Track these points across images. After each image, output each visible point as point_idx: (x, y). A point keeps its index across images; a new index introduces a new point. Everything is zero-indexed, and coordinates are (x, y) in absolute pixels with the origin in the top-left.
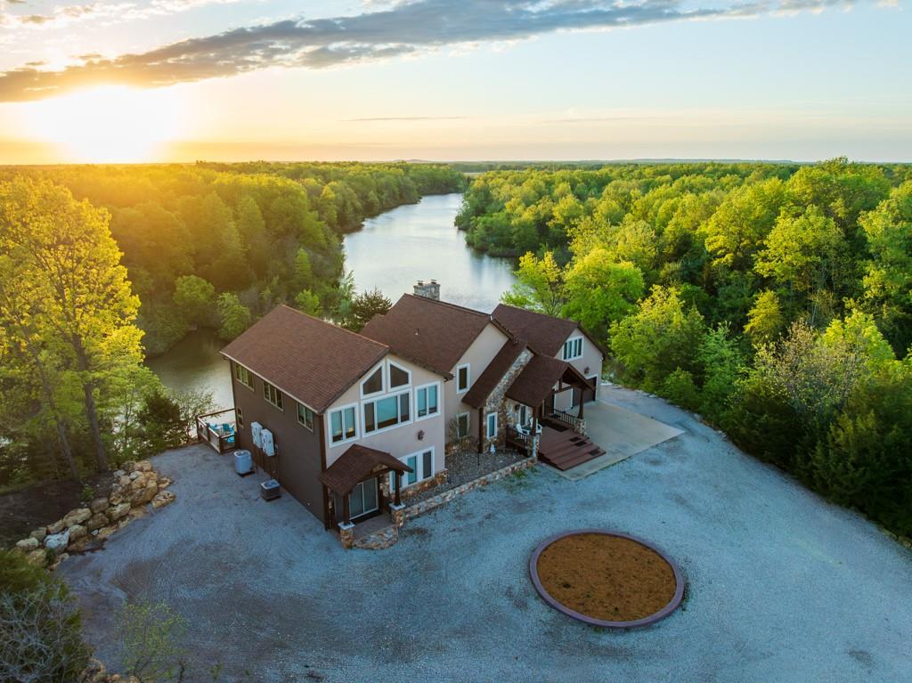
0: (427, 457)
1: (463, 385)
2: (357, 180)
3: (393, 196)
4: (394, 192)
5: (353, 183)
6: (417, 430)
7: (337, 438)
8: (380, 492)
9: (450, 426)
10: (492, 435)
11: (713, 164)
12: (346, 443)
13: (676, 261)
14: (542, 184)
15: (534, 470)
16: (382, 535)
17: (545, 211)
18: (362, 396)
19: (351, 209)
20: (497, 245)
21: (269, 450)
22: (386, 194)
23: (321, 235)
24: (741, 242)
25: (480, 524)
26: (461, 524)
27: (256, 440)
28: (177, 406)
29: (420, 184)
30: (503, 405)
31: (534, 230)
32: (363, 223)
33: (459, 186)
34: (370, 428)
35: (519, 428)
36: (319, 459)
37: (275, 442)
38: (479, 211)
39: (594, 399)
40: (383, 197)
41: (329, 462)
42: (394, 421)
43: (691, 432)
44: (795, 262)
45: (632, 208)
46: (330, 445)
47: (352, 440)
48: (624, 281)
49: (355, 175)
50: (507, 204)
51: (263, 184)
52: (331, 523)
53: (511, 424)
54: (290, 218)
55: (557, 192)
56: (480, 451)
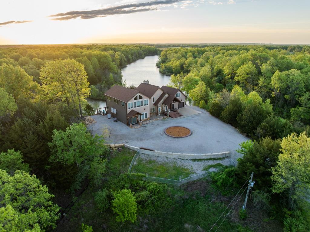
0: (146, 114)
1: (154, 101)
2: (125, 51)
3: (136, 56)
4: (136, 55)
5: (123, 52)
6: (144, 108)
7: (129, 108)
8: (137, 120)
9: (151, 109)
10: (160, 111)
11: (240, 46)
12: (131, 109)
13: (217, 77)
14: (184, 53)
15: (168, 118)
16: (137, 127)
17: (183, 62)
18: (134, 101)
19: (123, 61)
20: (168, 73)
21: (115, 112)
22: (134, 56)
23: (116, 69)
24: (233, 72)
25: (156, 125)
26: (152, 125)
27: (112, 111)
28: (92, 107)
29: (145, 52)
30: (162, 106)
31: (179, 68)
32: (127, 65)
33: (158, 53)
34: (135, 107)
35: (165, 110)
36: (126, 112)
37: (116, 111)
38: (164, 62)
39: (183, 107)
40: (133, 57)
41: (128, 113)
42: (140, 106)
43: (203, 113)
44: (244, 77)
45: (208, 61)
46: (128, 109)
47: (132, 109)
48: (196, 81)
49: (124, 49)
50: (172, 60)
51: (98, 54)
52: (128, 124)
53: (164, 110)
54: (107, 64)
55: (188, 56)
56: (157, 115)
